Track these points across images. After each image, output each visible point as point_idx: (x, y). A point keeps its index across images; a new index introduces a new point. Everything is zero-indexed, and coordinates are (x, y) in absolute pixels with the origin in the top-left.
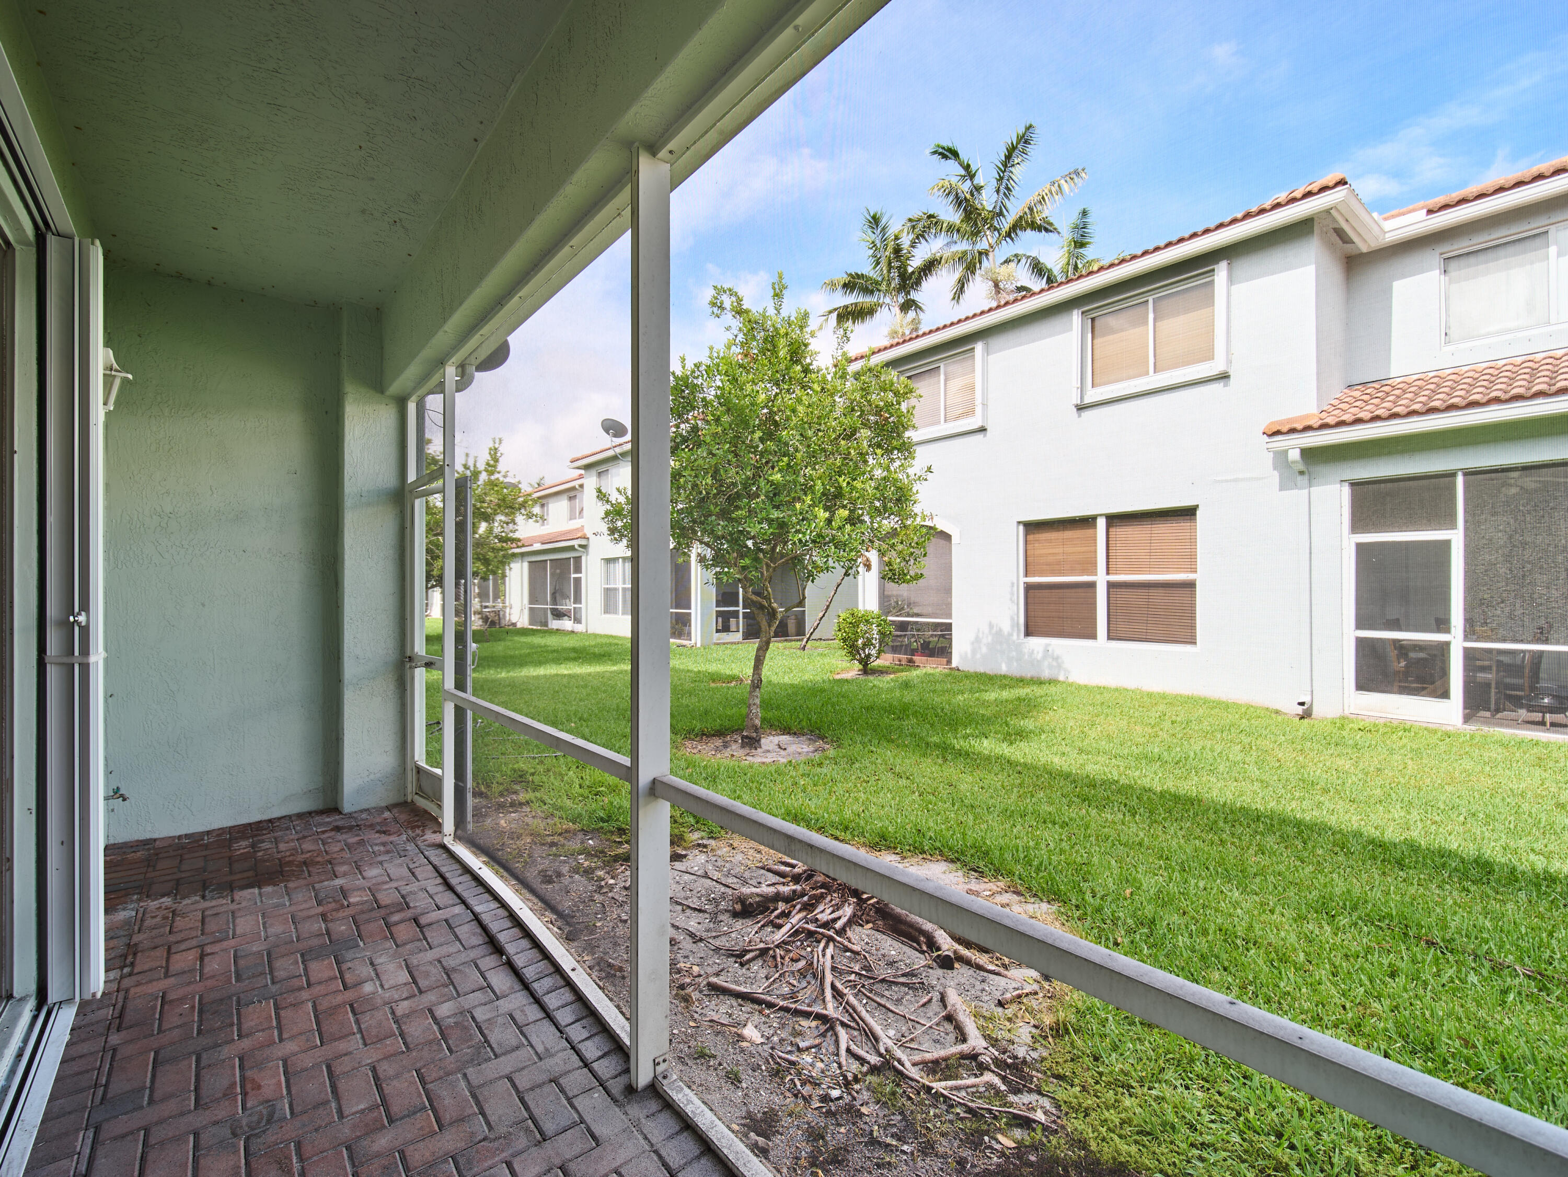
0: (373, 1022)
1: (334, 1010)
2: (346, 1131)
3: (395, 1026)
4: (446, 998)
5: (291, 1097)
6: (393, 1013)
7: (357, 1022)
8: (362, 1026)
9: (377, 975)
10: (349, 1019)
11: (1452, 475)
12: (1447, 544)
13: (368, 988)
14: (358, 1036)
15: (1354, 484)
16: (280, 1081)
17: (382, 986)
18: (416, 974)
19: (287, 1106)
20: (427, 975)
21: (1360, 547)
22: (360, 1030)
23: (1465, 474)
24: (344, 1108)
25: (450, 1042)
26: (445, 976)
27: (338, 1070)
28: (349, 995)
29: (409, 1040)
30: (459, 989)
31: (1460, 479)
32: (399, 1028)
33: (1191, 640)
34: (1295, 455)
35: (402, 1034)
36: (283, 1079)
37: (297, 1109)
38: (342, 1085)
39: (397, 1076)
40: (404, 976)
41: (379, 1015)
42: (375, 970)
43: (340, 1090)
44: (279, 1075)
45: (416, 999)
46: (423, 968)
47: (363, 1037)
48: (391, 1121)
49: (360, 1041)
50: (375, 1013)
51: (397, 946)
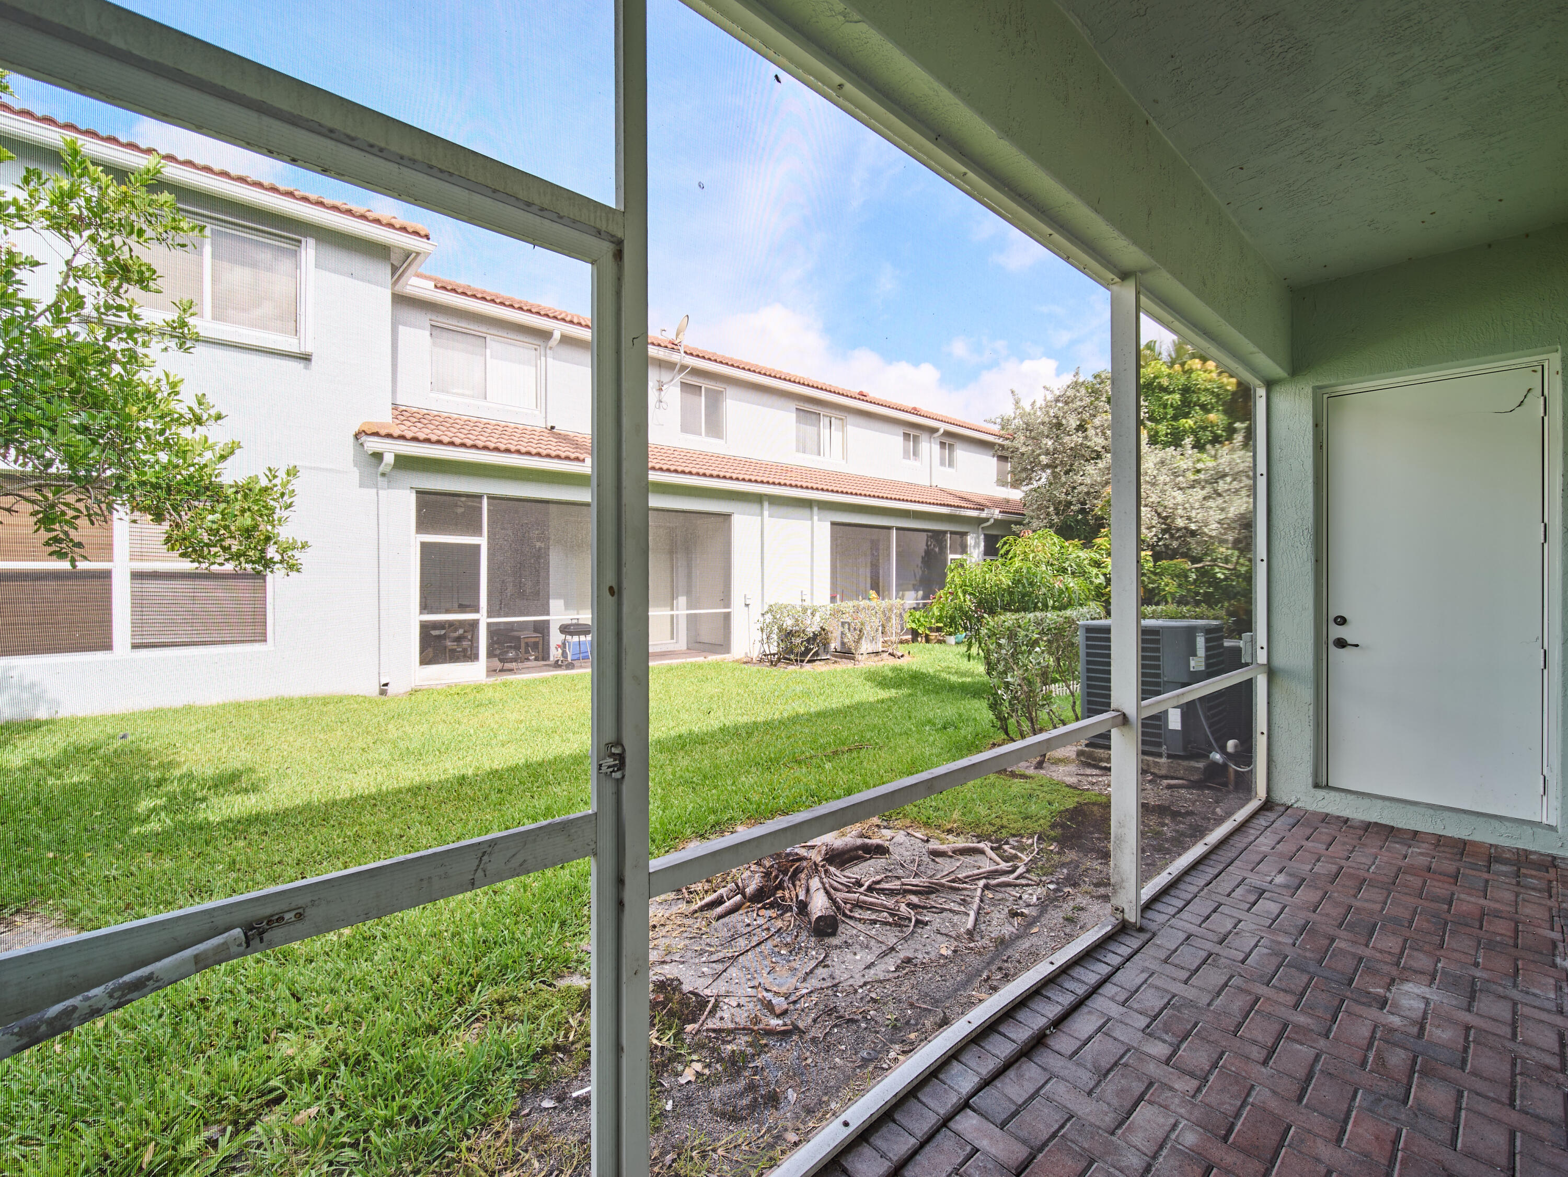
0: (1226, 1097)
1: (1248, 1151)
2: (1322, 1043)
3: (1212, 1078)
4: (1143, 1056)
5: (1350, 1105)
6: (1199, 1090)
7: (1237, 1115)
8: (1239, 1103)
9: (1161, 1147)
10: (1243, 1124)
11: (479, 497)
12: (478, 547)
13: (1190, 1138)
14: (1251, 1100)
15: (420, 493)
16: (1354, 1126)
17: (1175, 1126)
18: (1128, 1105)
19: (1357, 1100)
20: (1120, 1093)
21: (424, 545)
22: (1244, 1103)
23: (489, 498)
24: (1312, 1057)
25: (1189, 1027)
26: (1110, 1076)
27: (1295, 1088)
28: (1217, 1152)
29: (1215, 1056)
30: (1122, 1052)
31: (485, 501)
32: (1210, 1072)
33: (262, 638)
34: (389, 459)
35: (1215, 1065)
36: (1349, 1127)
37: (1351, 1090)
38: (1301, 1073)
39: (1254, 1042)
40: (1143, 1113)
41: (1213, 1099)
42: (1154, 1157)
43: (1306, 1071)
44: (1351, 1132)
45: (1165, 1080)
46: (1115, 1102)
47: (1248, 1095)
48: (1285, 1026)
49: (1254, 1093)
50: (1214, 1104)
51: (1092, 1162)
